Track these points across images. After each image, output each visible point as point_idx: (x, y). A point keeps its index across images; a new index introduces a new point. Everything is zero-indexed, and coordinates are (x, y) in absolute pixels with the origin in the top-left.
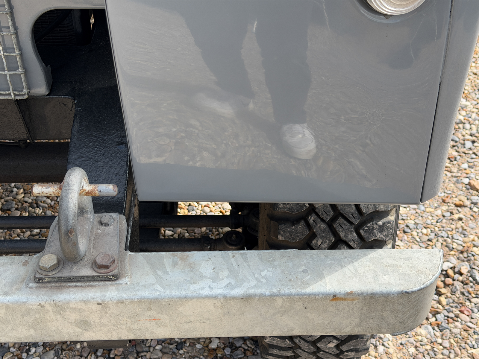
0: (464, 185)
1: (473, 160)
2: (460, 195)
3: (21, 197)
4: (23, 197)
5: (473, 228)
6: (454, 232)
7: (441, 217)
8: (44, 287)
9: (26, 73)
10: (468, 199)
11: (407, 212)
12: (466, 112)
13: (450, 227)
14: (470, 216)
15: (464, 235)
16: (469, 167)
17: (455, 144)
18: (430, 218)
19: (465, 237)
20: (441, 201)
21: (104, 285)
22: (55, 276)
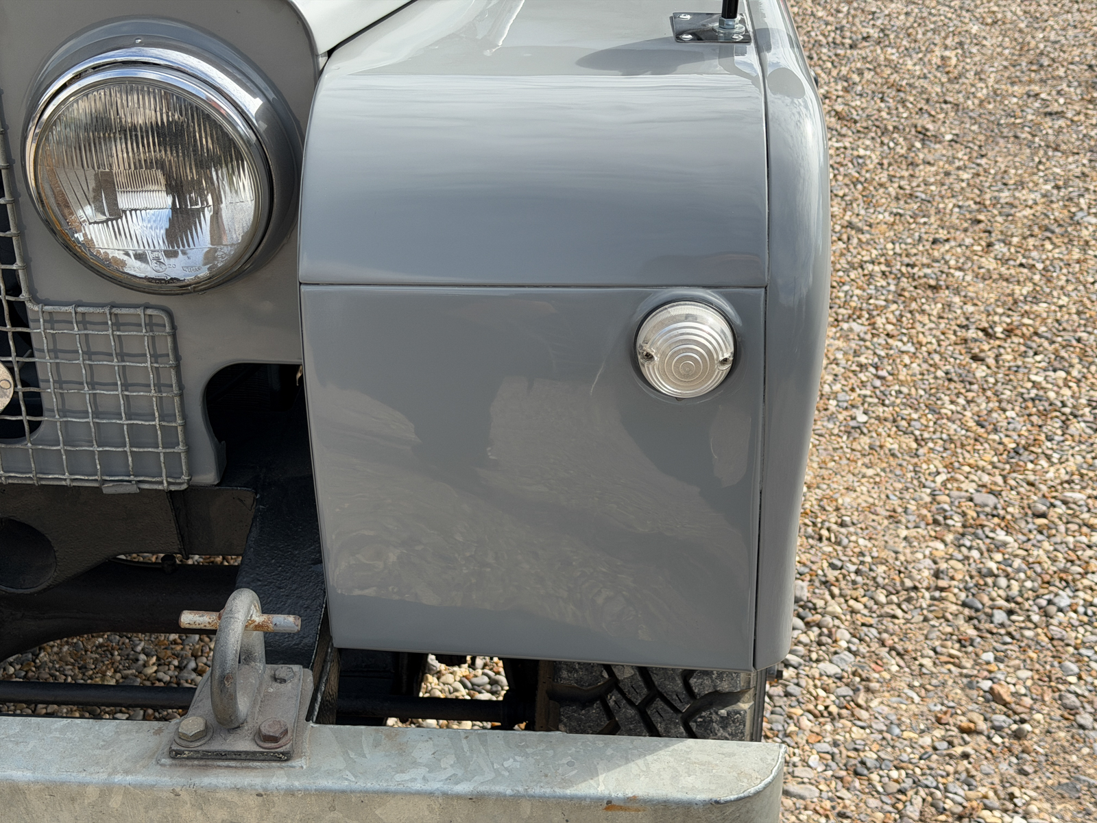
0: (982, 693)
1: (1006, 647)
2: (972, 711)
3: (151, 670)
4: (156, 672)
5: (987, 774)
6: (951, 779)
7: (930, 750)
8: (181, 766)
9: (188, 451)
10: (985, 719)
11: (865, 736)
12: (1004, 554)
13: (944, 770)
14: (984, 752)
15: (969, 785)
16: (996, 659)
17: (973, 614)
18: (909, 750)
19: (970, 790)
20: (934, 720)
21: (269, 768)
22: (199, 748)
